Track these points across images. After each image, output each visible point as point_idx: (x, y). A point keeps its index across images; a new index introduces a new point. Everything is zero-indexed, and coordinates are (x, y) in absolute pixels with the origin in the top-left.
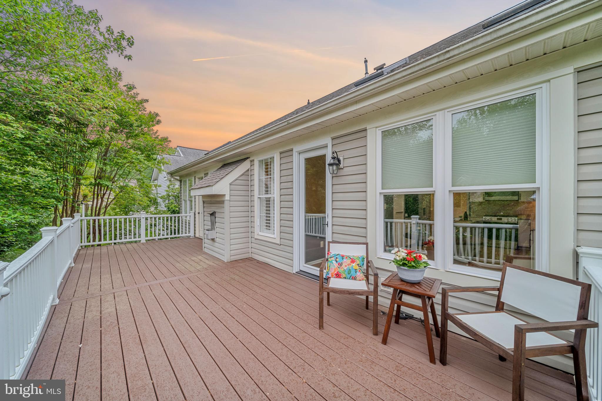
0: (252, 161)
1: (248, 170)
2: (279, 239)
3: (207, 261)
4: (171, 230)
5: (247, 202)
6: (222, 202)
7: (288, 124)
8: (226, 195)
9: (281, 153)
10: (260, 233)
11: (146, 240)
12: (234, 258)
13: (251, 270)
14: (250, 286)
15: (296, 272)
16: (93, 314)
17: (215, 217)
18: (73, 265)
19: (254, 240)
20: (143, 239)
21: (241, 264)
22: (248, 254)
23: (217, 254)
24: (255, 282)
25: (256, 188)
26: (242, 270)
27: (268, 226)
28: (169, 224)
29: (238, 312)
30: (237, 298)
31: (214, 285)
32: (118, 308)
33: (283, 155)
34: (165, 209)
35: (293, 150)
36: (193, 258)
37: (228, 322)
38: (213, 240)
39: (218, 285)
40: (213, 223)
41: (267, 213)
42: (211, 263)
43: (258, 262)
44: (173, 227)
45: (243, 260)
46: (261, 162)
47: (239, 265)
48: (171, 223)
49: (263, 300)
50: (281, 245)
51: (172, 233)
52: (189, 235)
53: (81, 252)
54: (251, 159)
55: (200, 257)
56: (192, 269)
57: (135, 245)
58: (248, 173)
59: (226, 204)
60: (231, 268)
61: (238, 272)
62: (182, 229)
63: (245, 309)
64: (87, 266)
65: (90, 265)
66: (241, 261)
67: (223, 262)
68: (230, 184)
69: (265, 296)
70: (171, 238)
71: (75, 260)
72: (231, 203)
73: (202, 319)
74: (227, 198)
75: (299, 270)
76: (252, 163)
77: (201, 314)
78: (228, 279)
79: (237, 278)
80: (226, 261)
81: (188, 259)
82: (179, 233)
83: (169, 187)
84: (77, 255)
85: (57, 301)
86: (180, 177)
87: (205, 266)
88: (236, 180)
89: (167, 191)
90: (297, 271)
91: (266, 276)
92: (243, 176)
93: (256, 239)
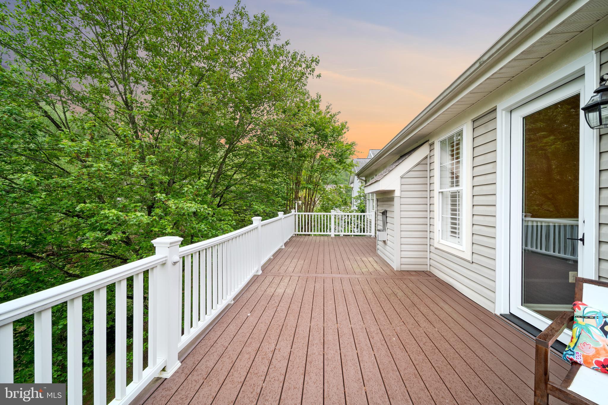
0: (432, 145)
1: (426, 157)
2: (471, 253)
3: (375, 265)
4: (361, 228)
5: (425, 199)
6: (392, 199)
7: (481, 65)
8: (396, 191)
9: (474, 121)
10: (442, 241)
11: (335, 235)
12: (405, 268)
13: (424, 288)
14: (413, 311)
15: (501, 315)
16: (271, 291)
17: (387, 217)
18: (284, 247)
19: (434, 249)
20: (333, 234)
21: (413, 278)
22: (425, 267)
23: (388, 259)
24: (421, 308)
25: (436, 180)
26: (411, 285)
27: (455, 231)
28: (359, 222)
29: (382, 344)
30: (389, 323)
31: (370, 295)
32: (286, 290)
33: (477, 124)
34: (356, 208)
35: (496, 109)
36: (364, 259)
37: (364, 353)
38: (384, 242)
39: (375, 296)
40: (385, 223)
41: (452, 214)
42: (378, 268)
43: (438, 280)
44: (362, 226)
45: (418, 272)
46: (442, 143)
47: (409, 278)
48: (361, 222)
49: (424, 340)
50: (474, 264)
51: (361, 231)
52: (370, 234)
53: (294, 239)
54: (430, 142)
55: (371, 259)
56: (357, 270)
57: (326, 238)
58: (426, 162)
59: (396, 201)
60: (398, 279)
61: (404, 286)
62: (367, 228)
63: (393, 344)
64: (290, 249)
65: (291, 250)
66: (414, 273)
67: (392, 269)
68: (402, 178)
69: (430, 336)
70: (354, 235)
71: (286, 244)
72: (402, 200)
73: (339, 333)
74: (397, 194)
75: (508, 313)
76: (432, 148)
77: (341, 326)
78: (389, 293)
79: (400, 294)
80: (395, 269)
81: (359, 258)
82: (364, 232)
83: (360, 189)
84: (291, 239)
85: (260, 272)
86: (366, 177)
87: (371, 270)
88: (410, 171)
89: (359, 192)
90: (503, 313)
91: (442, 304)
92: (419, 166)
93: (436, 248)
